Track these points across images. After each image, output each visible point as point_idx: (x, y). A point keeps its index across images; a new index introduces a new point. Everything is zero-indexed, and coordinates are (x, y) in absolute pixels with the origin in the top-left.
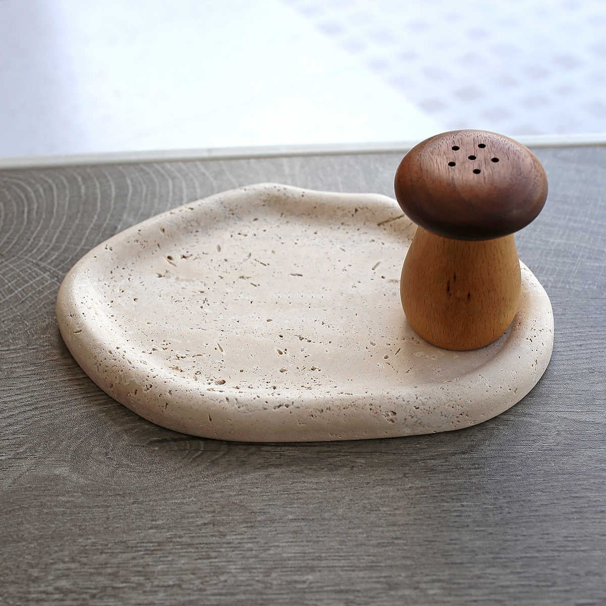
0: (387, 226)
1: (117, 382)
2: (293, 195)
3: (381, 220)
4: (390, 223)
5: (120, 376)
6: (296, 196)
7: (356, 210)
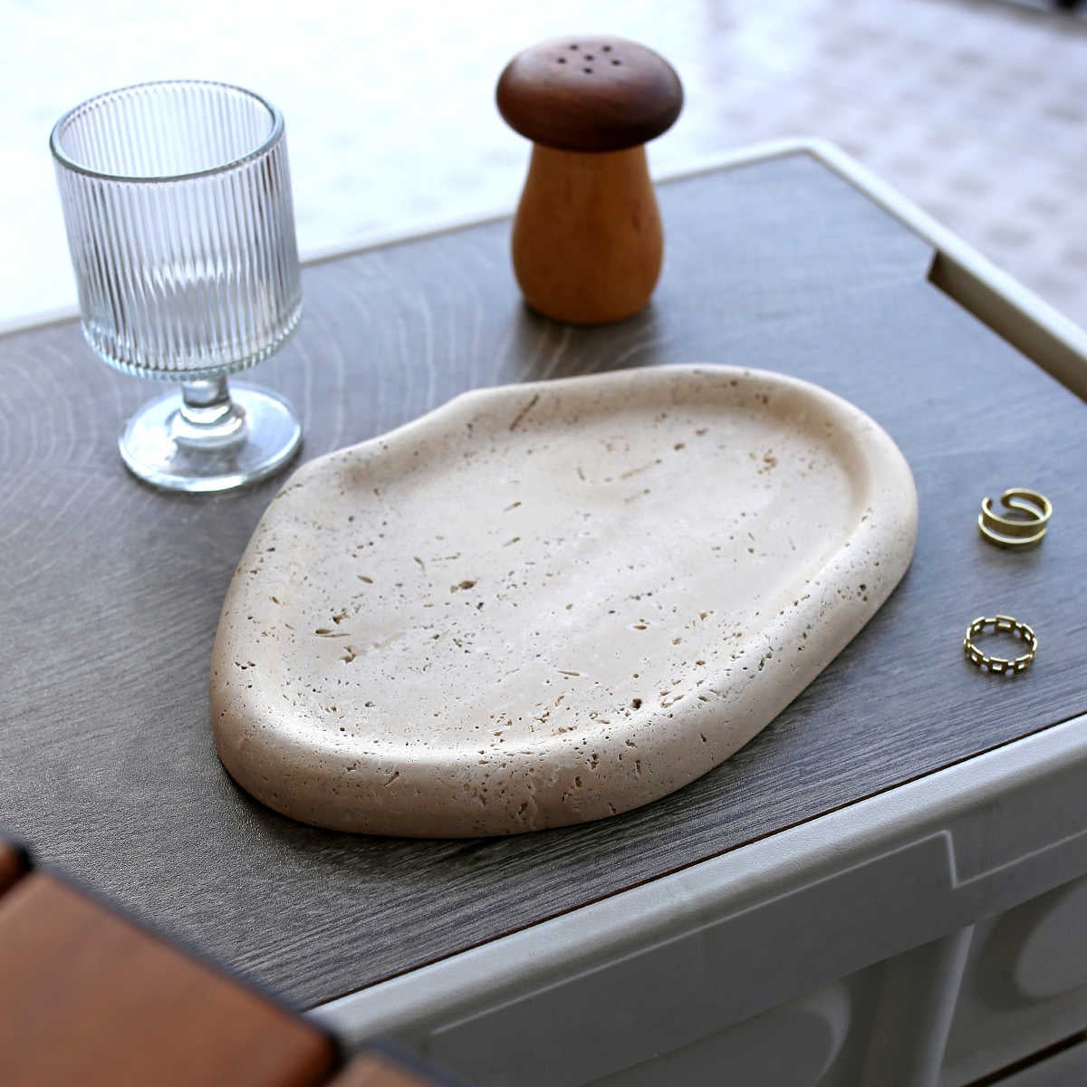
0: (524, 423)
1: (533, 793)
2: (371, 454)
3: (511, 421)
4: (526, 418)
5: (535, 779)
6: (378, 453)
7: (470, 426)
